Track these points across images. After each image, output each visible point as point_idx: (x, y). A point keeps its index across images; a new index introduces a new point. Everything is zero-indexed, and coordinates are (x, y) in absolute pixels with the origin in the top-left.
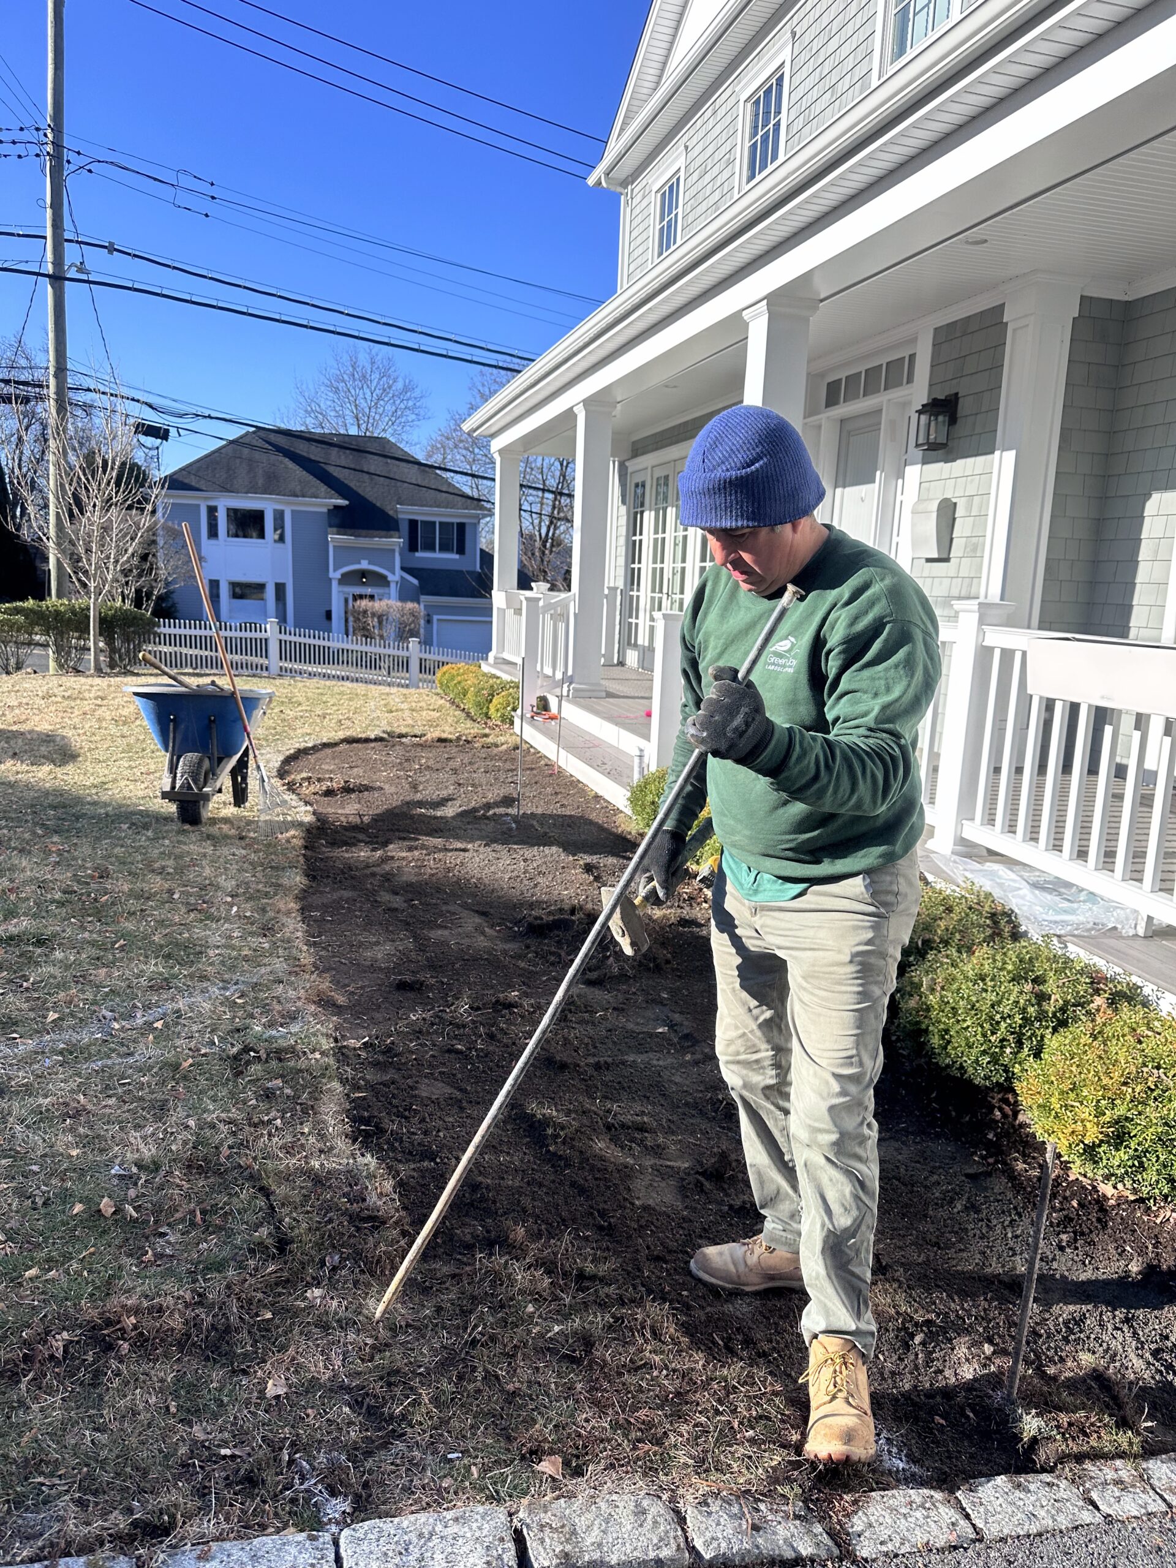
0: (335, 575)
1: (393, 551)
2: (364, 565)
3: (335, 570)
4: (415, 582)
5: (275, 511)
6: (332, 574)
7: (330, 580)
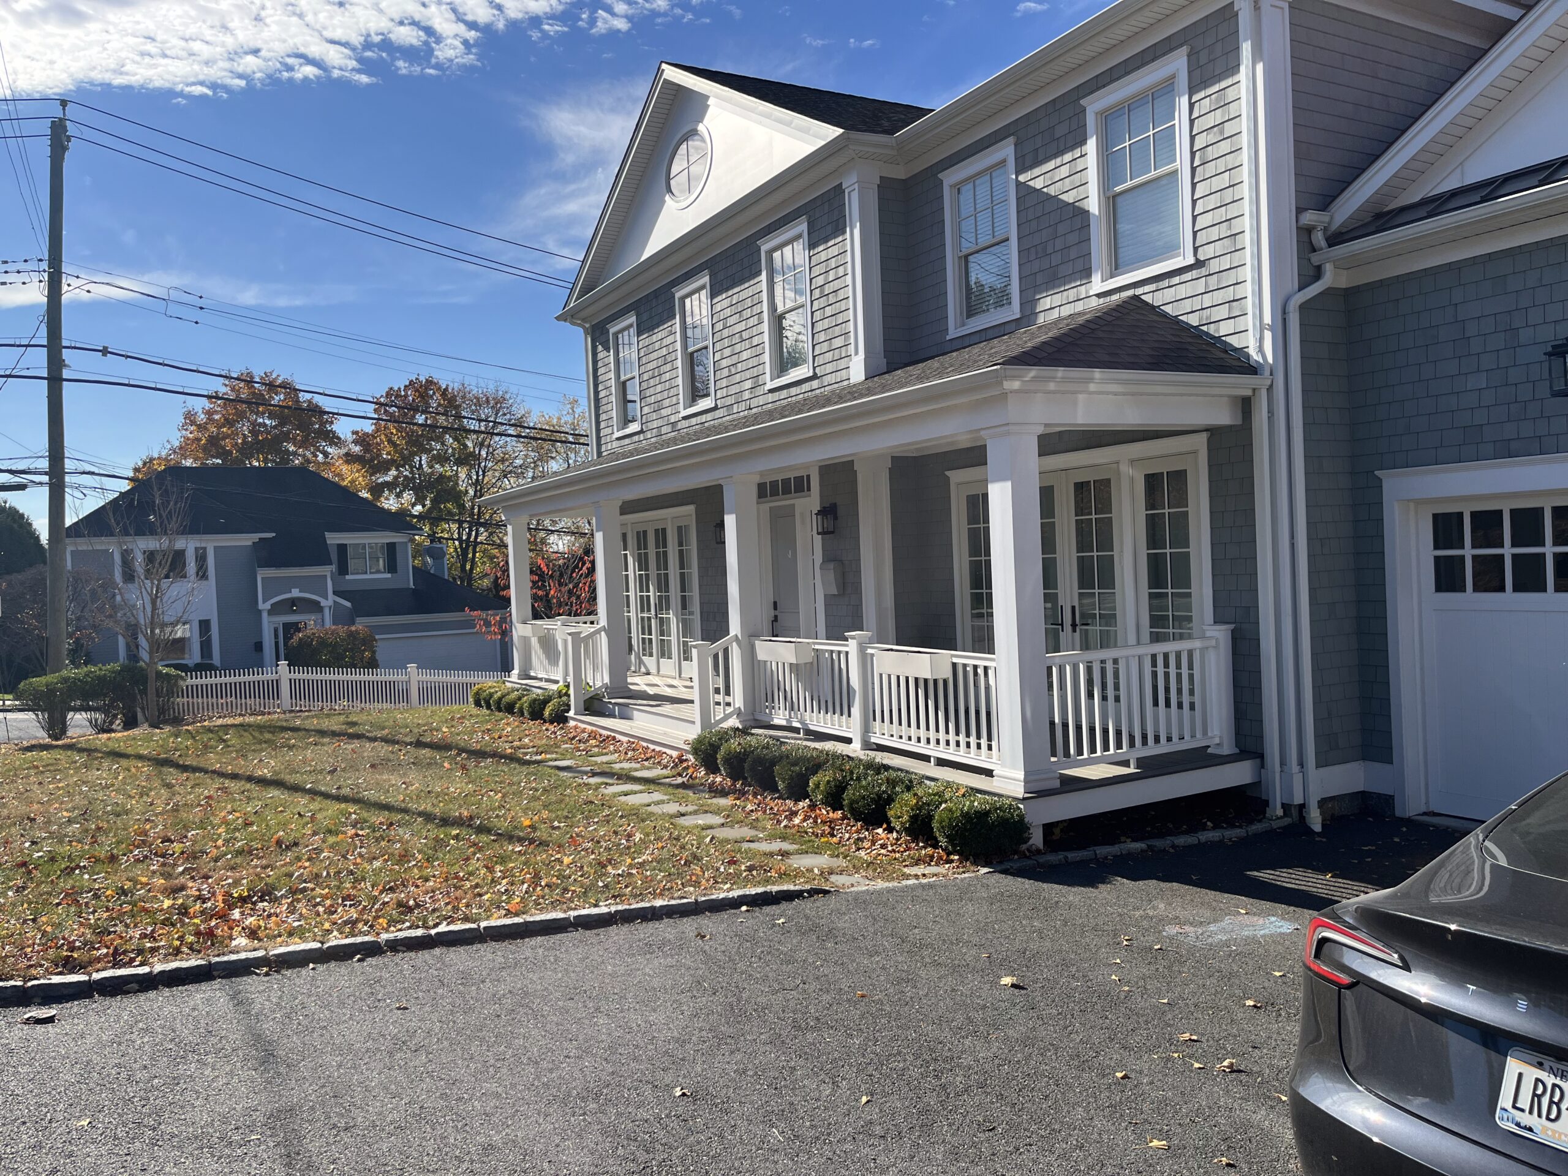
0: (264, 606)
1: (326, 576)
2: (295, 593)
3: (264, 602)
4: (348, 604)
5: (196, 549)
6: (261, 606)
7: (260, 612)
